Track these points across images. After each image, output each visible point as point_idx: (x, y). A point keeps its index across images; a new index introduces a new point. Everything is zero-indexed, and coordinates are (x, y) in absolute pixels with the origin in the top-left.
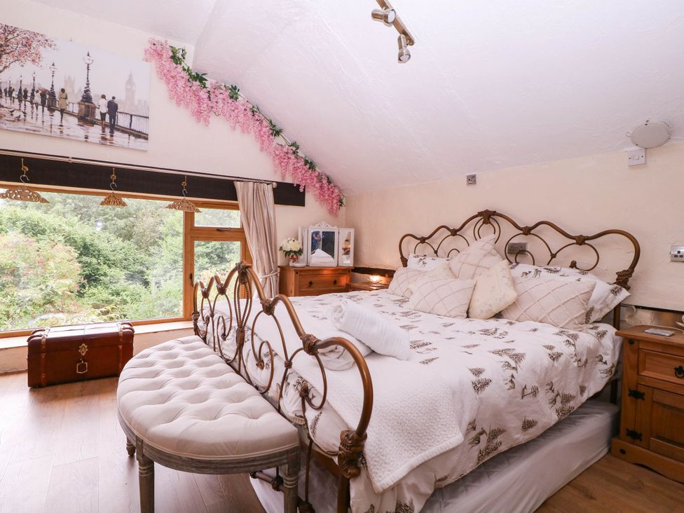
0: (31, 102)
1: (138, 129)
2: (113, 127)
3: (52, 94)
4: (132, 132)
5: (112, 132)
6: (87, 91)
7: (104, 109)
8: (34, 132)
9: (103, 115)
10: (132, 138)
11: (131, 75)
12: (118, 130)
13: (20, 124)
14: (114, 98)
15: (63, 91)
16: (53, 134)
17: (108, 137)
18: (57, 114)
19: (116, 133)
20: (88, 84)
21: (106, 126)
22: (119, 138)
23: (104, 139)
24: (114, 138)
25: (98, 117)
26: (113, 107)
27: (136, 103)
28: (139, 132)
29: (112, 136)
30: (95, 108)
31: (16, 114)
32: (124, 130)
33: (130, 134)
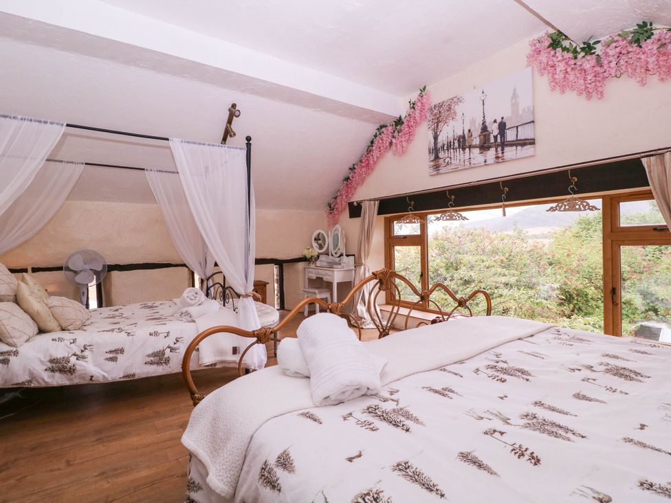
0: (453, 149)
1: (523, 138)
2: (504, 144)
3: (464, 137)
4: (519, 142)
5: (503, 150)
6: (484, 123)
7: (496, 132)
8: (456, 170)
9: (495, 137)
10: (519, 148)
11: (515, 90)
12: (507, 145)
13: (449, 167)
14: (502, 118)
15: (469, 131)
16: (466, 167)
17: (500, 155)
18: (467, 150)
19: (506, 149)
20: (484, 117)
21: (498, 145)
22: (510, 152)
23: (497, 158)
24: (505, 154)
25: (492, 140)
26: (502, 127)
27: (520, 113)
28: (525, 140)
29: (503, 153)
30: (490, 133)
31: (446, 161)
32: (512, 144)
33: (516, 145)
